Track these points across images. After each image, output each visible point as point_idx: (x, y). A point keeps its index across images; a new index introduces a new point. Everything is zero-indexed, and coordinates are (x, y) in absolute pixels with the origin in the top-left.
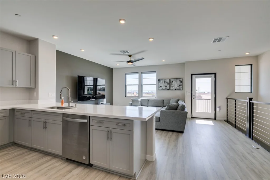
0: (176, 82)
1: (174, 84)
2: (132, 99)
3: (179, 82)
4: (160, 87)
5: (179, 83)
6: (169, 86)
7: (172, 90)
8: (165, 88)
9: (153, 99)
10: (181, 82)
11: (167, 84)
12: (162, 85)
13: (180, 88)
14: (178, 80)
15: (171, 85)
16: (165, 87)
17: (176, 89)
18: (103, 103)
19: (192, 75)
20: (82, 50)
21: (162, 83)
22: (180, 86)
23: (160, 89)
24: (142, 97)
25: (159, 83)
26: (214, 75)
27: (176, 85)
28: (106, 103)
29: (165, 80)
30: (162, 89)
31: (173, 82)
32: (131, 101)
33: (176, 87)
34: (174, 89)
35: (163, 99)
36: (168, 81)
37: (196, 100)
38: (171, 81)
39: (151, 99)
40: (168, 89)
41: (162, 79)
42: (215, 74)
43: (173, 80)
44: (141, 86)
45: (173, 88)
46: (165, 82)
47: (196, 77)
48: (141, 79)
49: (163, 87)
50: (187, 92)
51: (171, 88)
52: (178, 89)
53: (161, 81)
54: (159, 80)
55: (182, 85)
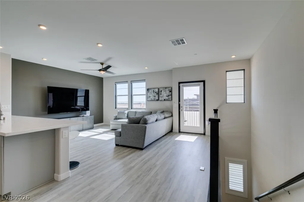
0: (165, 91)
1: (163, 94)
2: (118, 111)
3: (168, 91)
4: (149, 97)
5: (168, 93)
6: (158, 96)
7: (161, 100)
8: (154, 99)
9: (141, 111)
10: (170, 91)
11: (156, 94)
12: (151, 96)
13: (169, 98)
14: (167, 89)
15: (160, 94)
16: (154, 97)
17: (165, 100)
18: (84, 115)
19: (179, 83)
20: (44, 59)
21: (151, 93)
22: (169, 96)
23: (149, 99)
24: (132, 108)
25: (148, 93)
26: (202, 83)
27: (165, 95)
28: (90, 115)
29: (153, 89)
30: (151, 99)
31: (162, 91)
32: (117, 113)
33: (166, 98)
34: (163, 100)
35: (151, 111)
36: (157, 90)
37: (185, 112)
38: (160, 91)
39: (138, 111)
40: (157, 100)
41: (151, 89)
42: (204, 82)
43: (162, 89)
44: (131, 96)
45: (162, 98)
46: (154, 92)
47: (183, 86)
48: (131, 89)
49: (152, 98)
50: (174, 103)
51: (160, 99)
52: (167, 100)
53: (150, 91)
54: (148, 90)
55: (171, 95)
